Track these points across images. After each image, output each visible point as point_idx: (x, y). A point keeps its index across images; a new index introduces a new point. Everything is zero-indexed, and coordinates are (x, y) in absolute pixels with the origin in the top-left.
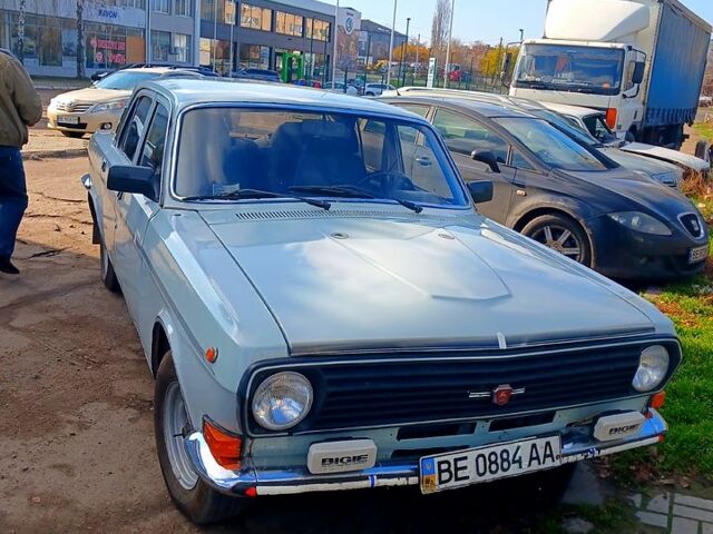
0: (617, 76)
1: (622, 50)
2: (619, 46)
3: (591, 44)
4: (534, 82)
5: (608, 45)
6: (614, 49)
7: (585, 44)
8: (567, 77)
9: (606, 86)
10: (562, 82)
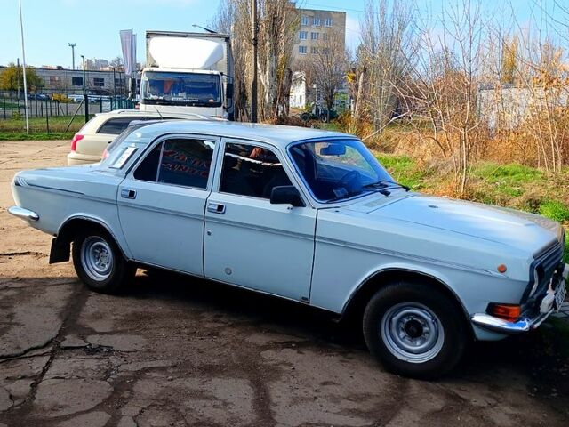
0: (216, 94)
1: (218, 75)
2: (215, 72)
3: (195, 72)
4: (158, 100)
5: (208, 72)
6: (212, 75)
7: (191, 71)
8: (182, 96)
9: (211, 101)
10: (180, 99)
